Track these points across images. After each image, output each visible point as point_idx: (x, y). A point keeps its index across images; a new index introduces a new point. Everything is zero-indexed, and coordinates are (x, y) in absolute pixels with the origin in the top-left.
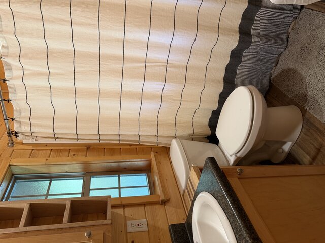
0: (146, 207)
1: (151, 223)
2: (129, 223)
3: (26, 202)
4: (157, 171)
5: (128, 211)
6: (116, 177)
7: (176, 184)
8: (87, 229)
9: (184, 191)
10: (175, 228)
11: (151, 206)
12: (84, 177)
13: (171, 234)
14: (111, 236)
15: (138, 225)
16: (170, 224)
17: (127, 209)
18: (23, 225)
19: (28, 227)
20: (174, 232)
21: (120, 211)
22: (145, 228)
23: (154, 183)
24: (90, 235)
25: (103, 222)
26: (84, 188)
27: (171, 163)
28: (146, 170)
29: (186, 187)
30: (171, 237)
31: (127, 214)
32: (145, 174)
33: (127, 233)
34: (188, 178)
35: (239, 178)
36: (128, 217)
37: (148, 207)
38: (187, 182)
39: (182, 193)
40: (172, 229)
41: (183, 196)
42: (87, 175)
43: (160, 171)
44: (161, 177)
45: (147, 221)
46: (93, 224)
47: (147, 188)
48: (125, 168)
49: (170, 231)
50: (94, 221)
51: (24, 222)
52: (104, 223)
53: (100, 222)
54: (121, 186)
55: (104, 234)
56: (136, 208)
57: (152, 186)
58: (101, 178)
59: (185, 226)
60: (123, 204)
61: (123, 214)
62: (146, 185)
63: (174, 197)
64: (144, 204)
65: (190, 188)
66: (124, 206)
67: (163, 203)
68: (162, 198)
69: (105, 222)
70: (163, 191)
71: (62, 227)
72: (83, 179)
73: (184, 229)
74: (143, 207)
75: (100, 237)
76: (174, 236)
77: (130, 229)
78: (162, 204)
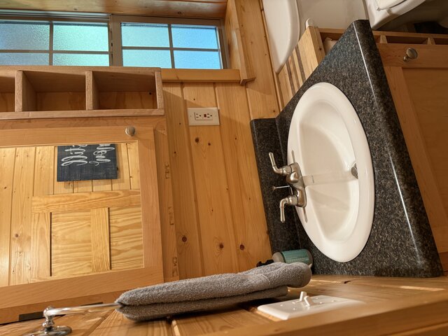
0: (216, 89)
1: (223, 113)
2: (191, 111)
3: (15, 69)
4: (238, 26)
5: (189, 93)
6: (164, 29)
7: (267, 53)
8: (127, 121)
9: (282, 68)
10: (261, 125)
11: (224, 88)
12: (108, 22)
13: (253, 132)
14: (166, 134)
15: (205, 116)
16: (252, 119)
17: (186, 89)
18: (21, 108)
19: (30, 112)
20: (259, 130)
21: (175, 91)
22: (215, 121)
23: (230, 47)
24: (133, 133)
25: (151, 112)
26: (111, 45)
27: (262, 10)
28: (217, 19)
29: (287, 62)
30: (253, 137)
31: (187, 97)
32: (213, 27)
33: (188, 126)
34: (295, 48)
35: (403, 68)
36: (190, 102)
37: (219, 89)
38: (290, 54)
39: (276, 69)
40: (256, 125)
41: (278, 74)
42: (114, 19)
43: (242, 26)
44: (243, 37)
45: (219, 111)
46: (136, 114)
47: (217, 53)
48: (179, 13)
49: (252, 128)
50: (138, 110)
51: (21, 104)
52: (153, 114)
53: (146, 111)
54: (174, 47)
55: (154, 130)
56: (201, 89)
57: (226, 50)
58: (138, 28)
59: (275, 123)
60: (180, 80)
61: (180, 96)
62: (216, 48)
63: (262, 75)
64: (214, 84)
65: (294, 65)
66: (182, 84)
67: (245, 84)
68: (244, 76)
69: (155, 112)
70: (246, 63)
71: (86, 115)
72: (108, 26)
73: (273, 127)
74: (212, 88)
75: (150, 136)
76: (258, 137)
77: (192, 121)
78: (242, 85)
